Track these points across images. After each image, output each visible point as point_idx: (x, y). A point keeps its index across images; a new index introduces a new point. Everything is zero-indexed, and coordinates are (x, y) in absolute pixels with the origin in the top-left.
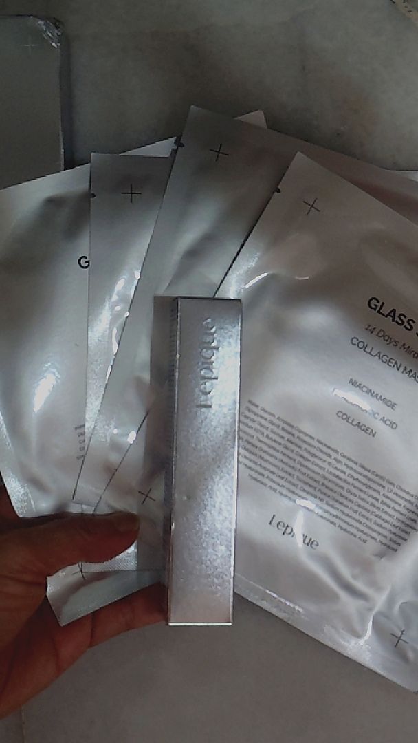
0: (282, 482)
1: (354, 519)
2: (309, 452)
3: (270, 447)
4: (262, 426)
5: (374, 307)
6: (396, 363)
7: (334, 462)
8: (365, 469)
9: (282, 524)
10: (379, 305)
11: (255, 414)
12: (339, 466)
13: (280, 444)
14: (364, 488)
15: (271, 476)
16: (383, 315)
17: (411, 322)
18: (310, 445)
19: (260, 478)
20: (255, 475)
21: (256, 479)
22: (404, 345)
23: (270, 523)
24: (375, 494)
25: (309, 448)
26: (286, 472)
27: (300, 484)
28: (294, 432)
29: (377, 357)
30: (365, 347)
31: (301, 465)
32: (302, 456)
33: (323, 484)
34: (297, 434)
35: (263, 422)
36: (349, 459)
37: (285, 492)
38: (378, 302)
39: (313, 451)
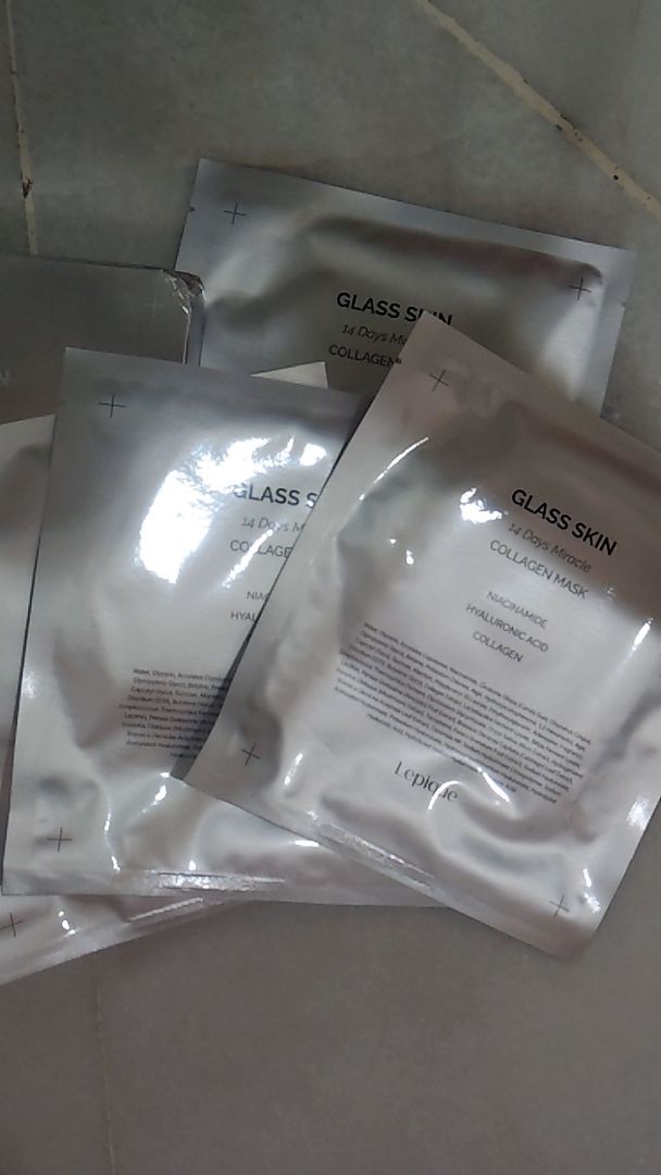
0: (410, 722)
1: (499, 763)
2: (441, 684)
3: (392, 679)
4: (382, 654)
5: (519, 501)
6: (546, 571)
7: (471, 694)
8: (511, 701)
9: (410, 773)
10: (526, 499)
11: (374, 639)
12: (478, 698)
13: (405, 675)
14: (510, 725)
15: (396, 715)
16: (531, 511)
17: (566, 519)
18: (441, 674)
19: (381, 717)
20: (376, 714)
21: (377, 719)
22: (557, 547)
23: (396, 772)
24: (524, 732)
25: (440, 678)
26: (413, 709)
27: (432, 723)
28: (421, 659)
29: (523, 564)
30: (507, 553)
31: (432, 699)
32: (432, 689)
33: (460, 723)
34: (426, 662)
35: (382, 648)
36: (490, 690)
37: (412, 732)
38: (525, 495)
39: (445, 681)
